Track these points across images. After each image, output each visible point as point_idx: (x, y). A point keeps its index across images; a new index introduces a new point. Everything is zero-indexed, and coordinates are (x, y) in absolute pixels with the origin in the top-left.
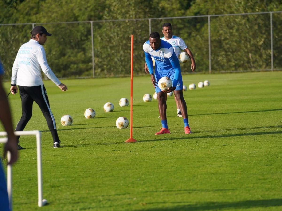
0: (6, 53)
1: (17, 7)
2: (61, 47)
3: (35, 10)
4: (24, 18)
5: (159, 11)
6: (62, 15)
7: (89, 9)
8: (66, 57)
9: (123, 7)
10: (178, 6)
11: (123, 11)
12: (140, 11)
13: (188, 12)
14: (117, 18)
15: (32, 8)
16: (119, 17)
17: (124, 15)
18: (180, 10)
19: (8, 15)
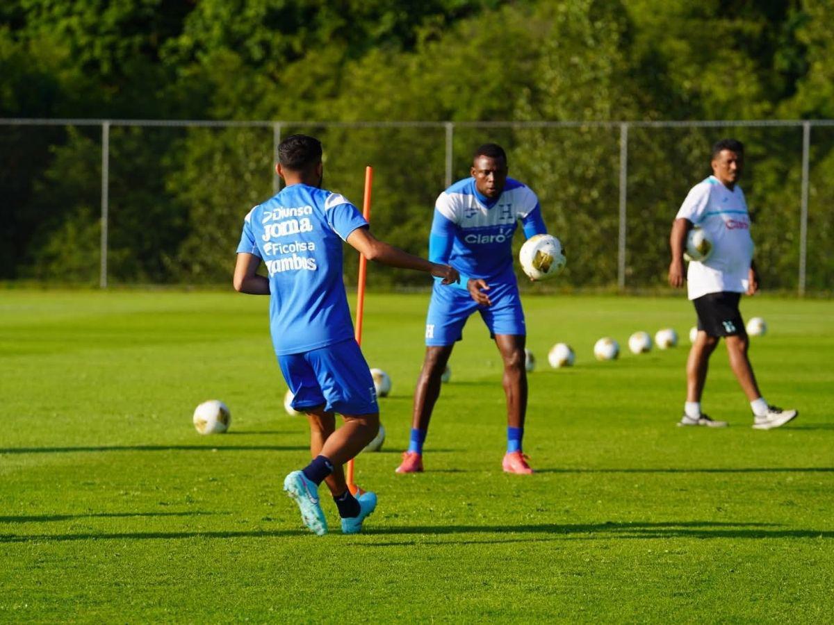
0: (231, 207)
1: (278, 75)
2: (395, 198)
3: (329, 84)
4: (294, 107)
5: (682, 103)
6: (405, 105)
7: (485, 91)
8: (408, 227)
9: (575, 86)
10: (754, 89)
11: (576, 96)
12: (625, 99)
13: (783, 108)
14: (555, 119)
15: (319, 80)
16: (562, 114)
17: (576, 110)
18: (758, 99)
19: (249, 97)
